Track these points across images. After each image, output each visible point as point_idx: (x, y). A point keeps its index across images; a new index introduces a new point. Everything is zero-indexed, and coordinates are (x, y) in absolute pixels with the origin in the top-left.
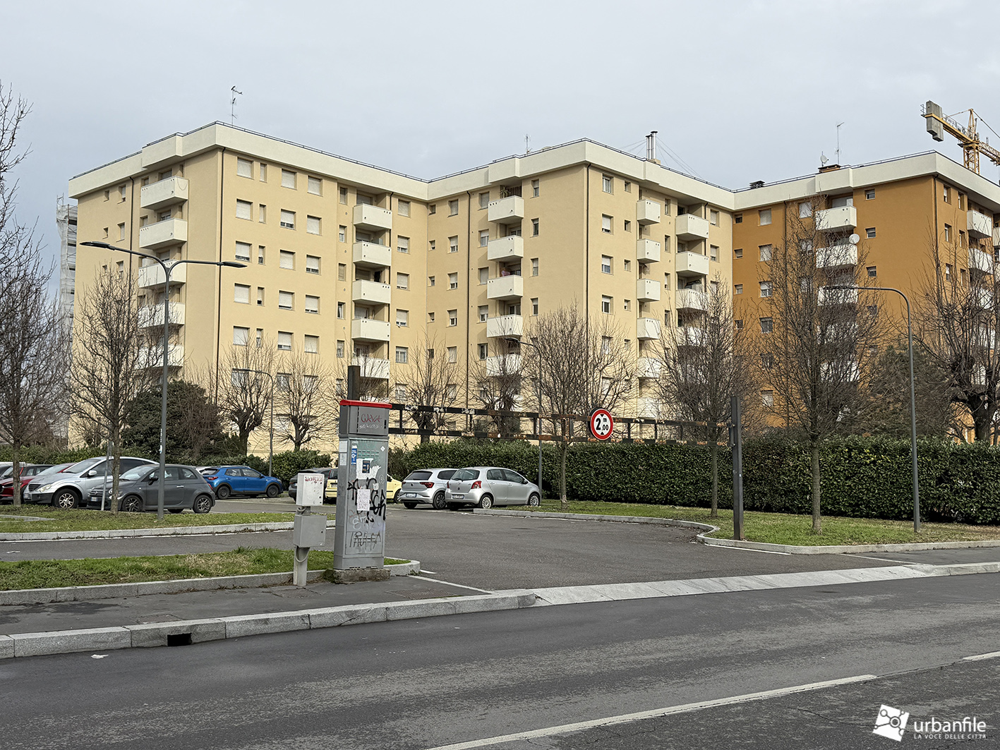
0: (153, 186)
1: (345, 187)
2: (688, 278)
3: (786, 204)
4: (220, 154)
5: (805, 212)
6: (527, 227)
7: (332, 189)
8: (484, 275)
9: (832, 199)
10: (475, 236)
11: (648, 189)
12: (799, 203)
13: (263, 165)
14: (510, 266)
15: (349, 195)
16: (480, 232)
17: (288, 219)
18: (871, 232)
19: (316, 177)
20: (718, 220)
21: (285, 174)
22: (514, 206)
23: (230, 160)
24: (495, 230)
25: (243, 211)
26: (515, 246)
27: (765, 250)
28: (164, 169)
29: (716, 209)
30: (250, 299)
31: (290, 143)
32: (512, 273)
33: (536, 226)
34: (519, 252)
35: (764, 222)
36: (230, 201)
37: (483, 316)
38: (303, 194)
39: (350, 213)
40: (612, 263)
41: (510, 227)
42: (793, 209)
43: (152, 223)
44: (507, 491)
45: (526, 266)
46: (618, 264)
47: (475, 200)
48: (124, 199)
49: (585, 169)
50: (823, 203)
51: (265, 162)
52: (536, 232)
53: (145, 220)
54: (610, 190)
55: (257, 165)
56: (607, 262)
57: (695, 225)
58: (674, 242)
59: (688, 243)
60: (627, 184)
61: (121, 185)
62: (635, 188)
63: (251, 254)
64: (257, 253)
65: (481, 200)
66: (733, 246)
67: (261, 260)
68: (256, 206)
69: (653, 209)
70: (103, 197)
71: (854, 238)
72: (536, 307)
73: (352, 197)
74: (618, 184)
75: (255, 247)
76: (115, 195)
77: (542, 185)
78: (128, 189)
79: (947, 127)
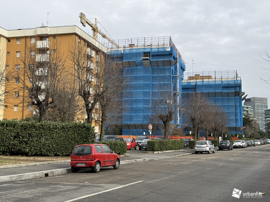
3: (26, 37)
5: (33, 41)
9: (42, 37)
12: (31, 38)
27: (18, 53)
35: (18, 43)
42: (28, 40)
50: (39, 38)
66: (7, 50)
71: (49, 52)
79: (87, 23)
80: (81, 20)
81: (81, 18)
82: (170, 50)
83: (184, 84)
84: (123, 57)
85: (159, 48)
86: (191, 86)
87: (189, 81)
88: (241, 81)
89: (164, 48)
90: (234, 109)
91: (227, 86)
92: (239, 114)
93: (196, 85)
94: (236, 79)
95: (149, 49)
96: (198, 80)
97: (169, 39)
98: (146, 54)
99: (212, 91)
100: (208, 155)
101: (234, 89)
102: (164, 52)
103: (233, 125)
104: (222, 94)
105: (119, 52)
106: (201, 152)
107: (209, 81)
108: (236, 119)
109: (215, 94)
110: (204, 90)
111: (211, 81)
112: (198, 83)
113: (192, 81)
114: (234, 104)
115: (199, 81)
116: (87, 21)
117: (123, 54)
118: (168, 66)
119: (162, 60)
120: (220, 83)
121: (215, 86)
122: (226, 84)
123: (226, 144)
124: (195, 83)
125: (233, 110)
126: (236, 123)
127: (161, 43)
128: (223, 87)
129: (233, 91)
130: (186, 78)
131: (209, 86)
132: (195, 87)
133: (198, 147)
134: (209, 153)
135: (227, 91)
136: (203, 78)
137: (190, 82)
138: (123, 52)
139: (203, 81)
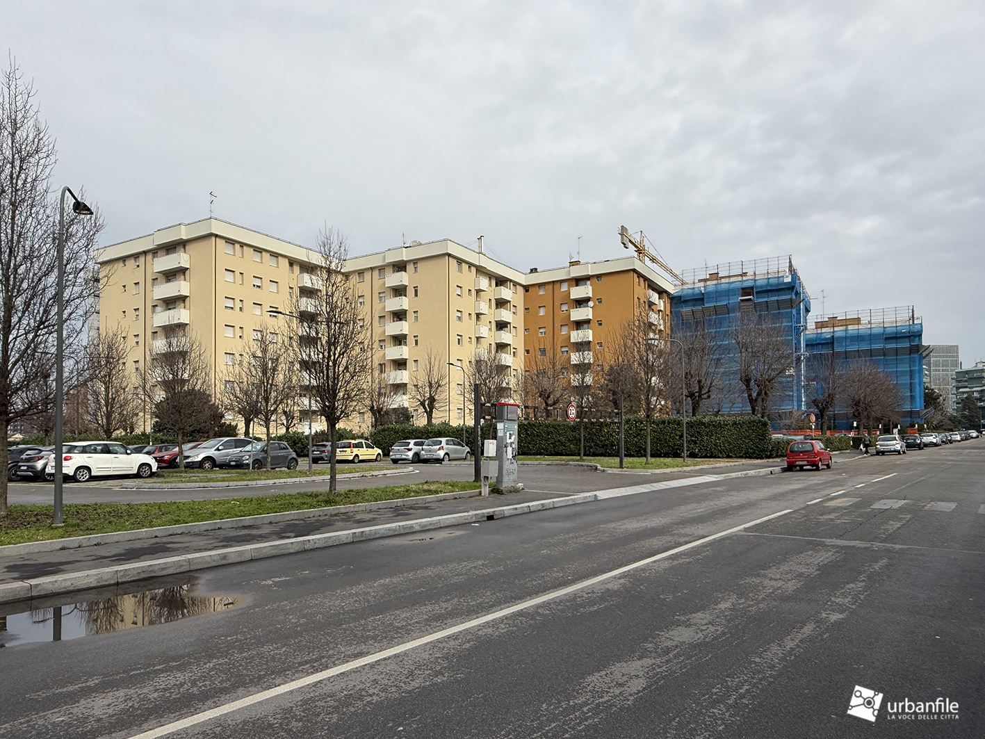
0: (160, 259)
1: (292, 262)
2: (501, 324)
3: (553, 282)
4: (213, 238)
5: (564, 287)
6: (410, 291)
7: (284, 263)
8: (382, 320)
9: (578, 281)
10: (376, 296)
11: (481, 270)
12: (561, 282)
13: (242, 246)
14: (399, 315)
15: (295, 267)
16: (379, 293)
17: (258, 282)
18: (600, 301)
19: (275, 255)
20: (516, 290)
21: (256, 253)
22: (402, 278)
23: (220, 242)
24: (390, 293)
25: (229, 277)
26: (403, 303)
27: (542, 309)
28: (170, 248)
29: (516, 284)
30: (234, 334)
31: (259, 233)
32: (401, 320)
33: (416, 291)
34: (406, 307)
35: (541, 292)
36: (220, 269)
37: (381, 346)
38: (268, 267)
39: (296, 279)
40: (462, 314)
41: (399, 291)
42: (557, 286)
43: (162, 283)
44: (456, 451)
45: (410, 316)
46: (465, 316)
47: (376, 273)
48: (138, 266)
49: (447, 257)
50: (574, 283)
51: (242, 245)
52: (416, 295)
53: (156, 281)
54: (460, 271)
55: (237, 246)
56: (459, 314)
57: (506, 293)
58: (493, 302)
59: (501, 303)
60: (469, 267)
61: (136, 256)
62: (473, 269)
63: (234, 305)
64: (239, 305)
65: (380, 273)
66: (524, 306)
67: (241, 309)
68: (237, 273)
69: (484, 283)
70: (121, 264)
71: (591, 304)
72: (416, 341)
73: (297, 269)
74: (465, 267)
75: (237, 301)
76: (131, 263)
77: (419, 265)
78: (142, 259)
79: (630, 241)
80: (622, 239)
81: (622, 234)
82: (790, 280)
83: (808, 337)
84: (703, 299)
85: (769, 279)
86: (822, 340)
87: (819, 331)
88: (922, 327)
89: (778, 277)
90: (908, 377)
91: (896, 337)
92: (918, 386)
93: (833, 336)
94: (911, 323)
95: (751, 281)
96: (836, 329)
97: (788, 260)
98: (746, 291)
99: (864, 347)
100: (899, 456)
101: (907, 340)
102: (778, 284)
103: (907, 408)
104: (884, 352)
105: (697, 291)
106: (883, 453)
107: (858, 329)
108: (911, 396)
109: (871, 353)
110: (848, 346)
111: (863, 328)
112: (837, 335)
113: (824, 330)
114: (908, 369)
115: (839, 331)
116: (632, 239)
117: (703, 294)
118: (788, 308)
119: (776, 298)
120: (881, 330)
121: (871, 337)
122: (893, 333)
123: (915, 440)
124: (832, 334)
125: (905, 380)
126: (911, 402)
127: (773, 269)
128: (887, 339)
129: (905, 344)
130: (811, 325)
131: (858, 338)
132: (831, 342)
133: (881, 445)
134: (899, 454)
135: (894, 346)
136: (846, 322)
137: (821, 333)
138: (702, 289)
139: (846, 330)
